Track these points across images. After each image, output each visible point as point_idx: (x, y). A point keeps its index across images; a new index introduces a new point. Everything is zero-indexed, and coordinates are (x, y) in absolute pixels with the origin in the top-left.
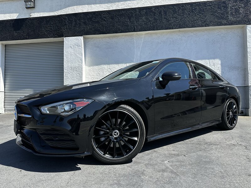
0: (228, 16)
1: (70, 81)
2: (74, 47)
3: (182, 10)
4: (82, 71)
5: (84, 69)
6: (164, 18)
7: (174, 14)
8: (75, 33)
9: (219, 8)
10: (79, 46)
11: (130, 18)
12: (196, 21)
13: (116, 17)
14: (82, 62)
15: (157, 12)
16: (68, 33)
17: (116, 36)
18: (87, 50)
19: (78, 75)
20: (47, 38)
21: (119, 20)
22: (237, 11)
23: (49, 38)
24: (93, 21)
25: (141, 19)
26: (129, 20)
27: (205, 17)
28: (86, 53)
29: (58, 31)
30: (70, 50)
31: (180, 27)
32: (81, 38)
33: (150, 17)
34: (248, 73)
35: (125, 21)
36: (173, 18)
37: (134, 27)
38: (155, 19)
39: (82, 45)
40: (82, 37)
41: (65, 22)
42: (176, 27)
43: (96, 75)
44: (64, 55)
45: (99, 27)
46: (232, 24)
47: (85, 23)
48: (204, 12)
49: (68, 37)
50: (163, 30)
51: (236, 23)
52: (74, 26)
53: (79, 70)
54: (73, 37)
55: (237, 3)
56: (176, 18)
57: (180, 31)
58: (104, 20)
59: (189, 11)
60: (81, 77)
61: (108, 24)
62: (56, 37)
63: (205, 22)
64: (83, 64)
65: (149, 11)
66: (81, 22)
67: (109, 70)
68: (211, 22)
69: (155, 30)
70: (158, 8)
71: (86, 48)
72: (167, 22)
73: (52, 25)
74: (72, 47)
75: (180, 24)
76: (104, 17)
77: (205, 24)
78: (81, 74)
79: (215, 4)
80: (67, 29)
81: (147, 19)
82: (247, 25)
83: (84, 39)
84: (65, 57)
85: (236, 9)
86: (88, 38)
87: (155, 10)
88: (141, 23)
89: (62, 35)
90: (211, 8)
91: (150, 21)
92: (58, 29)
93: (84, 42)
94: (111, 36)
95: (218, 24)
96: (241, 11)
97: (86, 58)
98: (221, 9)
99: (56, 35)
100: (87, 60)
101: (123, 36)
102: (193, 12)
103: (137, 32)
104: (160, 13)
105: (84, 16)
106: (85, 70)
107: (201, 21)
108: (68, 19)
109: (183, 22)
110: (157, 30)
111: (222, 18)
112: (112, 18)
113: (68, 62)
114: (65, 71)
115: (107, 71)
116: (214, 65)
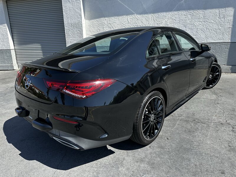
1: (71, 39)
2: (72, 1)
4: (82, 27)
5: (84, 25)
14: (81, 18)
18: (86, 4)
28: (85, 7)
30: (68, 4)
43: (96, 31)
44: (63, 11)
53: (79, 27)
60: (82, 34)
64: (82, 20)
67: (109, 25)
71: (85, 2)
74: (70, 1)
78: (81, 31)
84: (64, 13)
97: (86, 12)
100: (86, 14)
106: (85, 27)
113: (68, 18)
114: (65, 28)
115: (108, 27)
116: (224, 17)
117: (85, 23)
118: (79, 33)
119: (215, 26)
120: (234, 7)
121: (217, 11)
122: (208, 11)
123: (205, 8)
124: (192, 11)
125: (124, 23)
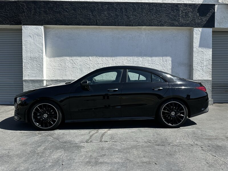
0: (179, 19)
1: (29, 72)
2: (34, 36)
3: (141, 9)
4: (43, 61)
6: (125, 15)
7: (134, 12)
8: (34, 22)
9: (172, 11)
10: (39, 35)
11: (92, 12)
12: (153, 20)
13: (79, 9)
14: (43, 52)
15: (119, 8)
16: (27, 21)
17: (78, 28)
19: (39, 65)
20: (3, 24)
21: (81, 12)
22: (187, 14)
23: (4, 24)
24: (54, 11)
25: (103, 13)
26: (92, 13)
27: (161, 17)
28: (47, 43)
29: (15, 17)
30: (31, 40)
31: (139, 25)
32: (42, 28)
33: (112, 12)
34: (193, 70)
35: (88, 14)
36: (133, 15)
37: (96, 21)
38: (116, 15)
39: (43, 35)
40: (43, 26)
41: (23, 9)
42: (136, 24)
43: (57, 66)
44: (23, 44)
45: (61, 18)
46: (182, 26)
47: (45, 12)
48: (160, 13)
49: (27, 26)
50: (123, 26)
51: (185, 25)
52: (33, 15)
53: (40, 61)
54: (33, 26)
55: (187, 7)
56: (136, 16)
57: (138, 28)
58: (67, 11)
59: (147, 11)
60: (42, 68)
61: (70, 15)
62: (13, 24)
63: (160, 22)
64: (43, 55)
65: (111, 7)
66: (41, 10)
67: (71, 61)
68: (165, 22)
69: (116, 26)
70: (119, 5)
71: (47, 38)
72: (128, 19)
73: (8, 10)
74: (32, 36)
75: (139, 22)
76: (66, 8)
77: (161, 24)
78: (41, 65)
79: (169, 6)
80: (25, 16)
81: (109, 14)
82: (194, 27)
83: (45, 28)
84: (23, 47)
85: (185, 12)
86: (49, 28)
87: (116, 6)
88: (103, 18)
89: (20, 23)
90: (166, 9)
91: (111, 16)
92: (15, 15)
93: (44, 31)
94: (73, 28)
95: (171, 25)
96: (190, 14)
97: (47, 48)
98: (174, 11)
99: (12, 22)
100: (48, 50)
101: (85, 28)
102: (150, 11)
103: (99, 26)
104: (121, 9)
105: (44, 5)
106: (45, 61)
107: (157, 21)
108: (26, 6)
109: (141, 21)
110: (118, 26)
111: (175, 20)
112: (74, 10)
113: (27, 51)
114: (24, 61)
115: (70, 63)
116: (166, 61)
118: (38, 66)
119: (161, 68)
120: (171, 57)
125: (86, 61)
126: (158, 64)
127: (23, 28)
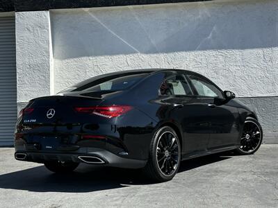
1: (27, 89)
2: (34, 30)
4: (49, 70)
5: (52, 68)
10: (42, 27)
14: (49, 55)
16: (23, 4)
17: (108, 10)
18: (57, 34)
19: (42, 78)
30: (27, 34)
32: (46, 15)
39: (48, 26)
40: (49, 12)
43: (73, 77)
44: (17, 43)
49: (23, 12)
53: (43, 70)
54: (32, 12)
60: (48, 81)
64: (50, 60)
67: (96, 68)
71: (55, 31)
74: (31, 29)
78: (47, 77)
83: (52, 15)
84: (17, 47)
86: (58, 13)
89: (12, 8)
93: (51, 20)
94: (98, 11)
97: (56, 47)
100: (56, 50)
106: (53, 70)
114: (18, 71)
115: (93, 71)
116: (271, 60)
117: (53, 63)
119: (260, 73)
121: (260, 51)
122: (247, 52)
123: (243, 47)
124: (224, 51)
126: (256, 66)
127: (16, 17)
